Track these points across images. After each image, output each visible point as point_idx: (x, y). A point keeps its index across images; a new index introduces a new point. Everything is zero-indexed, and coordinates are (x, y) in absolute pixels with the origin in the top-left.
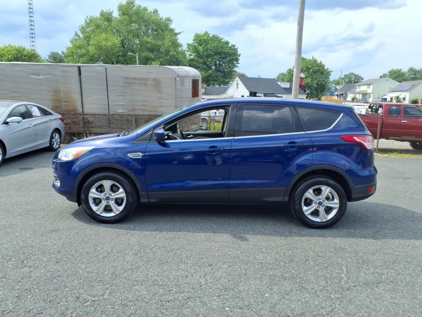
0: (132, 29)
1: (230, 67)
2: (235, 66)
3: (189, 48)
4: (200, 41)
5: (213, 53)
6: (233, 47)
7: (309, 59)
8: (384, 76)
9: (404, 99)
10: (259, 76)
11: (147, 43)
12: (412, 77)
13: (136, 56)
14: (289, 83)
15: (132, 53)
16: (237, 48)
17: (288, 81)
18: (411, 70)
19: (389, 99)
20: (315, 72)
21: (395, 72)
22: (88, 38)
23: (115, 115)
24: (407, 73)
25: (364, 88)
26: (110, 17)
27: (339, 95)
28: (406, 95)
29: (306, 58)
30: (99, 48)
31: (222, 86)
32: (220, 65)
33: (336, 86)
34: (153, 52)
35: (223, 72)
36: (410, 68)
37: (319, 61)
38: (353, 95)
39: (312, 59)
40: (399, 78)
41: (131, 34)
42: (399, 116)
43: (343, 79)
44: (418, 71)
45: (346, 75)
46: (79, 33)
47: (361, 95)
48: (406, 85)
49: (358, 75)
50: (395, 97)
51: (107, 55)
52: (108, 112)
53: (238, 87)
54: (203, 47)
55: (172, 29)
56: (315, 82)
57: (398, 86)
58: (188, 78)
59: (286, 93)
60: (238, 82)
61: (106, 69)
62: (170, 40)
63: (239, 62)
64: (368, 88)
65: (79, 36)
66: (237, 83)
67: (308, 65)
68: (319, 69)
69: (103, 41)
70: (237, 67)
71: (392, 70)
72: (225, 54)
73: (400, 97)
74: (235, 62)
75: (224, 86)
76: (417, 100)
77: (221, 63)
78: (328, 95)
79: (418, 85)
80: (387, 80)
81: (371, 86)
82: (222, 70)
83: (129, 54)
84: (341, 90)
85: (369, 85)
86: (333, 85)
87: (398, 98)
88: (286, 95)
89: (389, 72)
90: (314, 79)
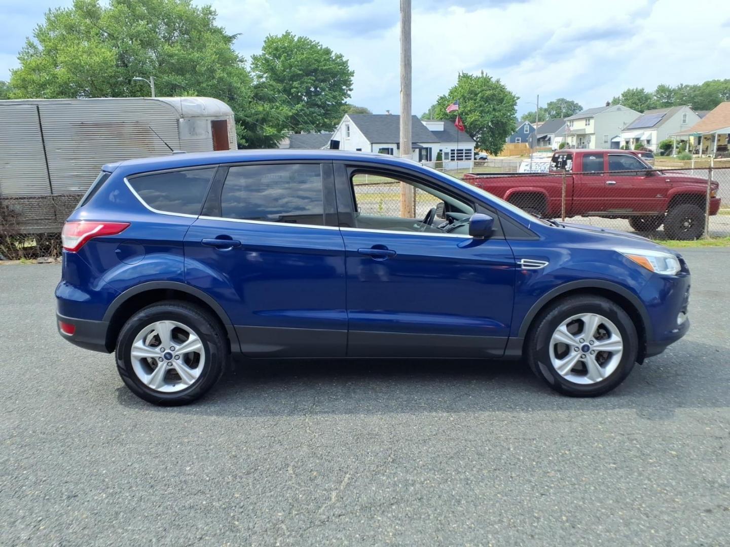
0: (139, 31)
1: (334, 97)
2: (345, 94)
3: (256, 64)
4: (276, 49)
5: (300, 72)
6: (338, 60)
7: (477, 77)
8: (616, 101)
9: (648, 142)
10: (388, 111)
11: (171, 56)
12: (663, 102)
13: (150, 82)
14: (443, 123)
15: (142, 77)
16: (347, 62)
17: (441, 119)
18: (662, 89)
19: (623, 144)
20: (487, 100)
21: (633, 94)
22: (52, 51)
23: (63, 198)
24: (655, 95)
25: (579, 126)
26: (94, 9)
28: (651, 134)
29: (471, 74)
30: (75, 68)
31: (323, 132)
32: (317, 93)
33: (532, 125)
34: (183, 75)
35: (323, 106)
36: (659, 86)
37: (494, 80)
38: (561, 138)
39: (481, 76)
40: (640, 104)
41: (136, 40)
42: (601, 173)
43: (546, 110)
44: (673, 90)
45: (551, 103)
46: (36, 42)
47: (575, 138)
48: (651, 116)
49: (572, 103)
50: (633, 139)
51: (93, 82)
52: (50, 192)
53: (349, 133)
54: (283, 61)
55: (218, 29)
56: (488, 118)
57: (639, 119)
58: (204, 118)
59: (437, 140)
60: (348, 123)
61: (38, 107)
62: (214, 50)
63: (351, 87)
64: (586, 125)
65: (35, 48)
66: (346, 125)
67: (473, 88)
68: (494, 95)
69: (82, 56)
70: (349, 96)
71: (629, 90)
72: (325, 72)
73: (641, 139)
74: (344, 87)
75: (327, 132)
76: (670, 142)
77: (318, 89)
78: (518, 140)
79: (671, 116)
80: (619, 109)
81: (592, 122)
82: (319, 103)
83: (135, 78)
84: (540, 130)
85: (588, 119)
86: (527, 123)
87: (637, 140)
88: (438, 145)
89: (623, 95)
90: (485, 112)
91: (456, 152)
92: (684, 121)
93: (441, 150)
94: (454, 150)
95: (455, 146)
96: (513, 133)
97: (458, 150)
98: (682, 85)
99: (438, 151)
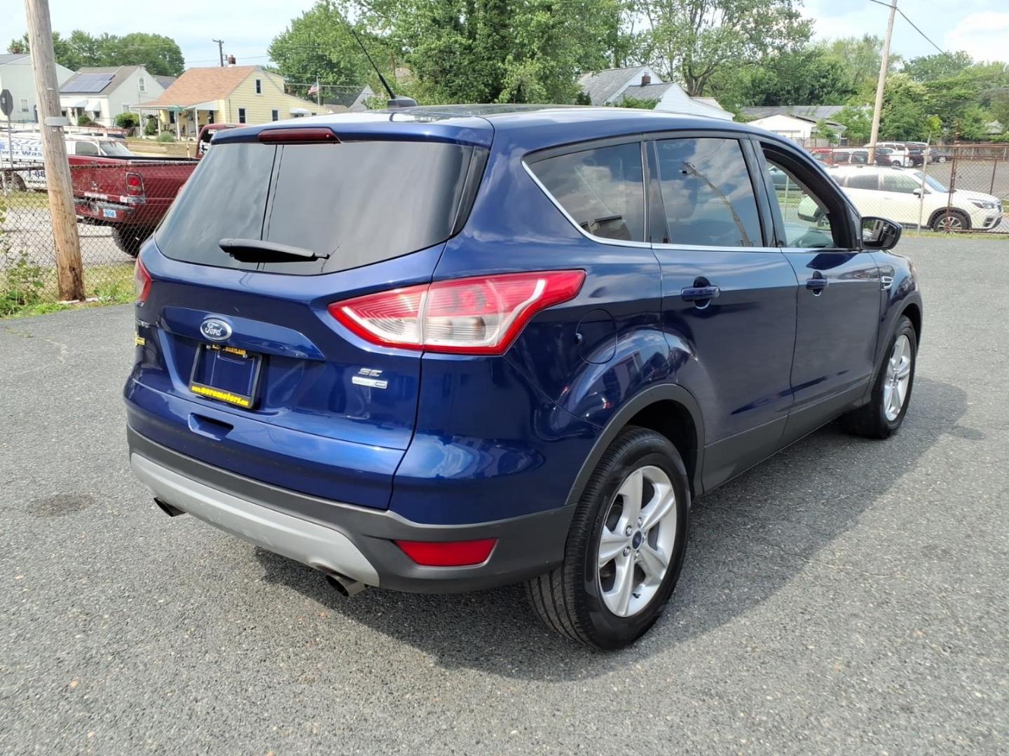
9: (97, 114)
12: (85, 58)
28: (99, 103)
36: (75, 32)
44: (96, 41)
48: (92, 76)
50: (73, 108)
57: (74, 78)
73: (86, 109)
76: (132, 117)
79: (122, 79)
87: (80, 110)
92: (142, 88)
98: (107, 35)
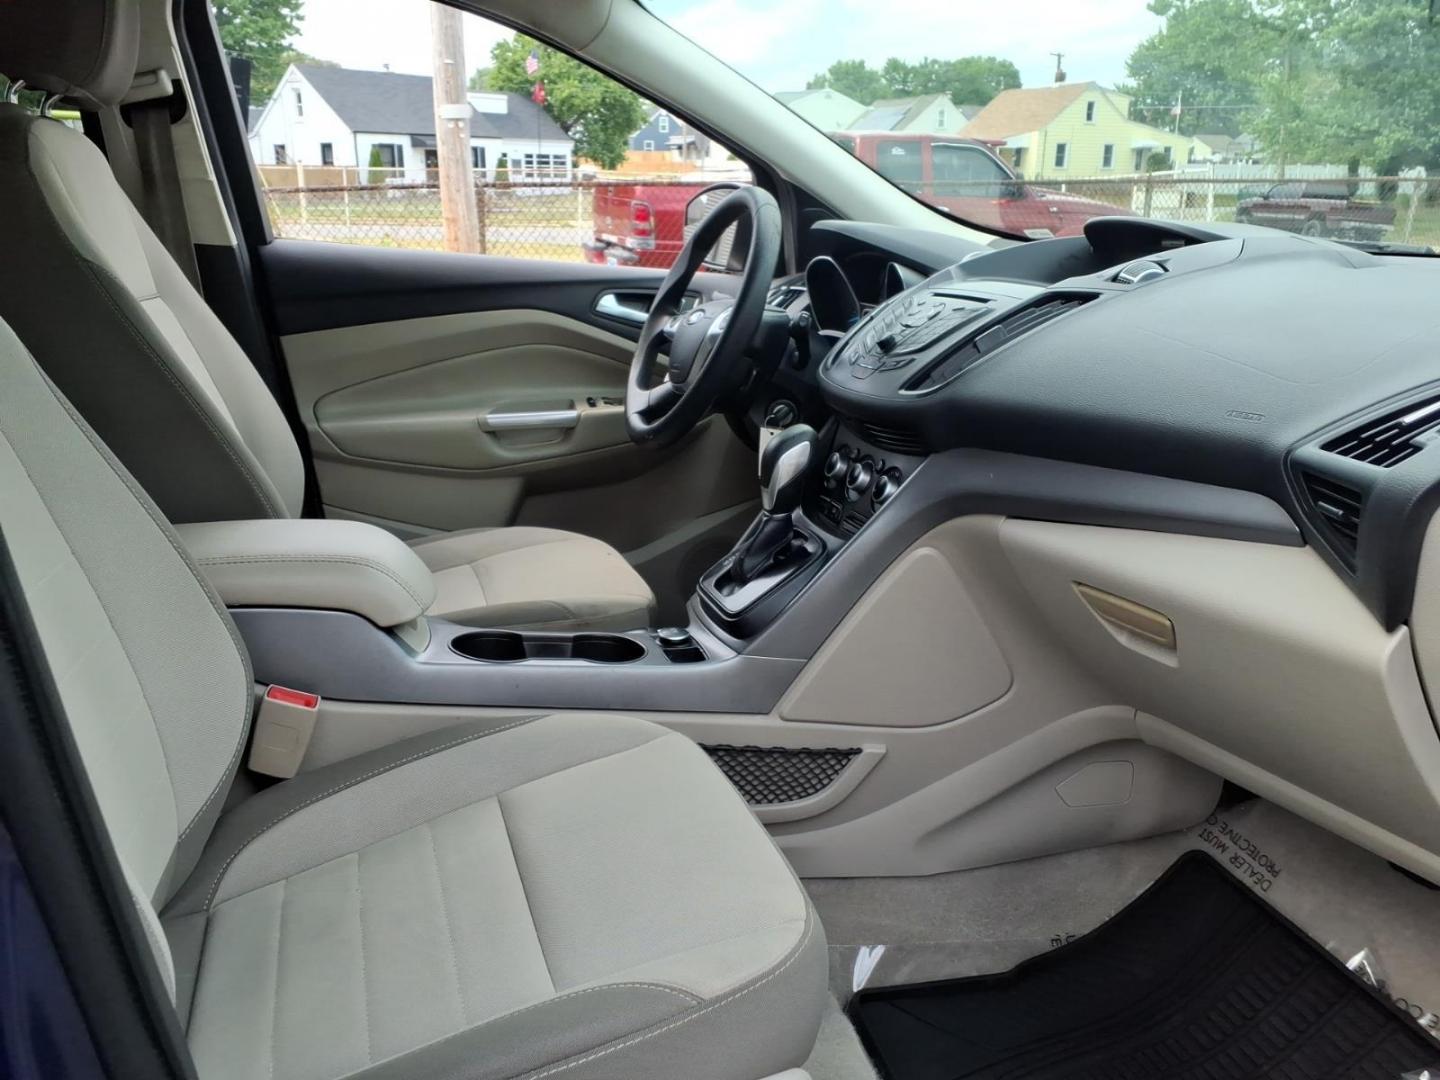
2: (287, 26)
8: (819, 82)
10: (386, 66)
14: (505, 98)
17: (501, 88)
18: (894, 66)
21: (847, 70)
24: (882, 76)
27: (684, 148)
32: (222, 20)
40: (861, 91)
48: (885, 111)
56: (596, 91)
57: (864, 117)
59: (494, 132)
63: (301, 12)
66: (294, 89)
71: (840, 63)
74: (284, 11)
77: (225, 12)
78: (649, 145)
79: (919, 112)
80: (827, 96)
82: (230, 41)
86: (664, 111)
88: (498, 142)
89: (830, 71)
90: (589, 81)
91: (535, 159)
93: (505, 155)
94: (530, 156)
95: (534, 148)
96: (643, 127)
97: (539, 156)
98: (927, 59)
99: (500, 156)
